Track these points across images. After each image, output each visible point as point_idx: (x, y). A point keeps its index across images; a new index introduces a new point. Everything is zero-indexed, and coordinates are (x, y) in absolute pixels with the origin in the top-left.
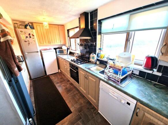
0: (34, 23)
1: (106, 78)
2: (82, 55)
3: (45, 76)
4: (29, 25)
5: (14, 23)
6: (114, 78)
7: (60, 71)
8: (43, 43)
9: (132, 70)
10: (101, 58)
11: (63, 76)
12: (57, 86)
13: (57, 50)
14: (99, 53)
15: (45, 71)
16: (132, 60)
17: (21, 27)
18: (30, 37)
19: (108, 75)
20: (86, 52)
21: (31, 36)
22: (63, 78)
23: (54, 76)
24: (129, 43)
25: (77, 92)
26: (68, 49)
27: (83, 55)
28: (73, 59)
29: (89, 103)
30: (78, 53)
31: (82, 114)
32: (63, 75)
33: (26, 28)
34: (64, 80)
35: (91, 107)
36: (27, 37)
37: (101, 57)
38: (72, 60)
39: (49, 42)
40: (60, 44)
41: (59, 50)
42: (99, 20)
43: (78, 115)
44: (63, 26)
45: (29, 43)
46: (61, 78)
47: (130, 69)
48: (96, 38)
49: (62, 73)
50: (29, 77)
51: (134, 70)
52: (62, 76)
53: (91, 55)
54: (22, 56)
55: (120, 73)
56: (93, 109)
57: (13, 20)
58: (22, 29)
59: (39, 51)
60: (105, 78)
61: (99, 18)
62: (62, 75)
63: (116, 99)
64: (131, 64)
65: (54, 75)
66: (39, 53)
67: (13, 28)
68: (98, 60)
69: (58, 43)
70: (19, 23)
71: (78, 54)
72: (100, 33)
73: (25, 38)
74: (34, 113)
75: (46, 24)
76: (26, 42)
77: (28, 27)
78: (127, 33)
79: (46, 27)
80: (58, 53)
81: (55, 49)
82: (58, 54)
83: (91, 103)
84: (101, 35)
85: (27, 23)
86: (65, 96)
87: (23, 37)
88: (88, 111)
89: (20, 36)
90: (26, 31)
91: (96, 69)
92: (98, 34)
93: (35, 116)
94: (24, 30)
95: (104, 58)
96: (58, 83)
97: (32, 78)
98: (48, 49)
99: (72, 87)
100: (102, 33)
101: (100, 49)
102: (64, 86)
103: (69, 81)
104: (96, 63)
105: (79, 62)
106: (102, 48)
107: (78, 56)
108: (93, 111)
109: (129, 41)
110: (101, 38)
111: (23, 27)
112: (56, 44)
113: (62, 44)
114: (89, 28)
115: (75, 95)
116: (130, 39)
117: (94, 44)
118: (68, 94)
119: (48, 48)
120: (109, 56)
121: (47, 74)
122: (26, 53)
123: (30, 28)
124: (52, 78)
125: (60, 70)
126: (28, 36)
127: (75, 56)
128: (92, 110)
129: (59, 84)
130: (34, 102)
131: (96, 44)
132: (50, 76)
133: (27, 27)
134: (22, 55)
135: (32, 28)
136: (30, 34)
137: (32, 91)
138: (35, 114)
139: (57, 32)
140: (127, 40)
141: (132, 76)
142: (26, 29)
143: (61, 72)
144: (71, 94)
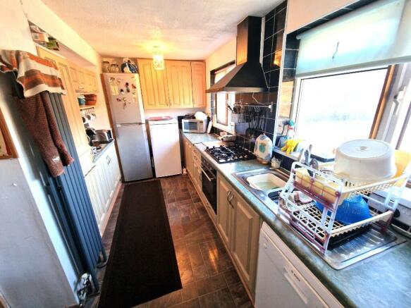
0: (139, 58)
1: (282, 217)
2: (237, 137)
3: (151, 178)
4: (129, 65)
5: (104, 62)
6: (306, 225)
7: (185, 172)
8: (153, 103)
9: (395, 207)
10: (285, 151)
11: (189, 186)
12: (169, 206)
13: (183, 121)
14: (284, 134)
15: (153, 169)
16: (394, 171)
17: (113, 68)
18: (128, 91)
19: (287, 211)
20: (247, 130)
21: (130, 87)
22: (186, 190)
23: (170, 183)
24: (394, 104)
25: (210, 235)
26: (209, 120)
27: (242, 139)
28: (211, 147)
29: (233, 274)
30: (230, 132)
31: (206, 300)
32: (191, 183)
33: (123, 71)
34: (188, 197)
35: (235, 290)
36: (122, 90)
37: (287, 147)
38: (207, 148)
39: (168, 103)
40: (191, 106)
41: (187, 121)
42: (289, 36)
43: (194, 301)
44: (202, 62)
45: (125, 104)
46: (183, 190)
47: (386, 203)
48: (276, 90)
49: (188, 178)
50: (119, 177)
51: (402, 211)
52: (186, 185)
53: (259, 141)
54: (109, 131)
55: (329, 214)
56: (240, 297)
57: (102, 56)
58: (114, 74)
59: (143, 121)
60: (278, 218)
61: (290, 28)
62: (189, 184)
63: (302, 301)
64: (390, 183)
65: (170, 180)
66: (144, 127)
67: (98, 71)
68: (275, 155)
69: (186, 104)
70: (113, 61)
71: (228, 134)
72: (291, 75)
73: (117, 93)
74: (105, 261)
75: (159, 60)
76: (120, 100)
77: (127, 69)
78: (389, 68)
79: (159, 66)
80: (185, 128)
81: (180, 119)
82: (184, 130)
83: (238, 276)
84: (294, 80)
85: (125, 60)
86: (177, 238)
87: (114, 90)
88: (224, 299)
89: (109, 88)
90: (122, 78)
91: (266, 181)
92: (284, 78)
93: (105, 268)
94: (117, 76)
95: (295, 150)
96: (173, 201)
97: (126, 180)
98: (164, 118)
99: (201, 217)
100: (297, 73)
101: (287, 123)
102: (183, 210)
103: (199, 200)
104: (269, 165)
105: (223, 157)
106: (293, 119)
107: (227, 139)
108: (237, 304)
109: (396, 97)
110: (294, 90)
111: (117, 69)
112: (183, 106)
113: (195, 106)
114: (261, 61)
115: (203, 240)
116: (401, 89)
117: (270, 107)
118: (187, 235)
119: (163, 115)
120: (311, 146)
121: (157, 176)
122: (118, 126)
123: (131, 70)
124: (165, 186)
125: (187, 171)
126: (125, 89)
127: (220, 138)
128: (238, 299)
129: (174, 204)
130: (113, 234)
131: (274, 107)
132: (161, 179)
133: (125, 69)
134: (111, 129)
135: (135, 70)
136: (127, 84)
137: (118, 209)
138: (105, 263)
139: (185, 77)
140: (388, 95)
141: (389, 231)
142: (123, 74)
143: (187, 175)
144: (194, 235)
